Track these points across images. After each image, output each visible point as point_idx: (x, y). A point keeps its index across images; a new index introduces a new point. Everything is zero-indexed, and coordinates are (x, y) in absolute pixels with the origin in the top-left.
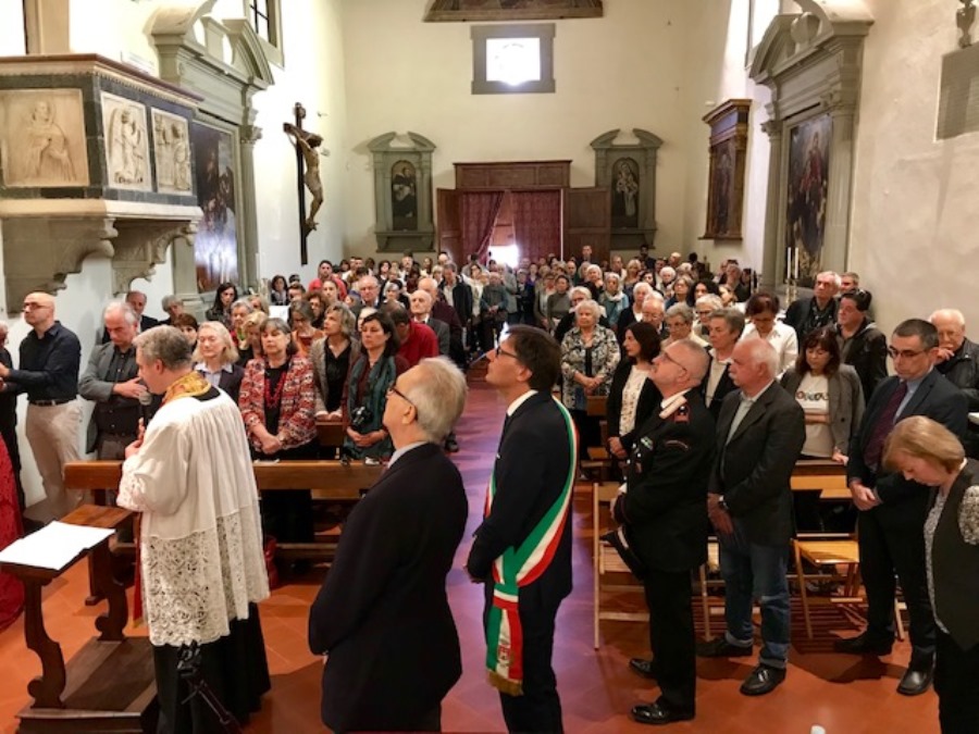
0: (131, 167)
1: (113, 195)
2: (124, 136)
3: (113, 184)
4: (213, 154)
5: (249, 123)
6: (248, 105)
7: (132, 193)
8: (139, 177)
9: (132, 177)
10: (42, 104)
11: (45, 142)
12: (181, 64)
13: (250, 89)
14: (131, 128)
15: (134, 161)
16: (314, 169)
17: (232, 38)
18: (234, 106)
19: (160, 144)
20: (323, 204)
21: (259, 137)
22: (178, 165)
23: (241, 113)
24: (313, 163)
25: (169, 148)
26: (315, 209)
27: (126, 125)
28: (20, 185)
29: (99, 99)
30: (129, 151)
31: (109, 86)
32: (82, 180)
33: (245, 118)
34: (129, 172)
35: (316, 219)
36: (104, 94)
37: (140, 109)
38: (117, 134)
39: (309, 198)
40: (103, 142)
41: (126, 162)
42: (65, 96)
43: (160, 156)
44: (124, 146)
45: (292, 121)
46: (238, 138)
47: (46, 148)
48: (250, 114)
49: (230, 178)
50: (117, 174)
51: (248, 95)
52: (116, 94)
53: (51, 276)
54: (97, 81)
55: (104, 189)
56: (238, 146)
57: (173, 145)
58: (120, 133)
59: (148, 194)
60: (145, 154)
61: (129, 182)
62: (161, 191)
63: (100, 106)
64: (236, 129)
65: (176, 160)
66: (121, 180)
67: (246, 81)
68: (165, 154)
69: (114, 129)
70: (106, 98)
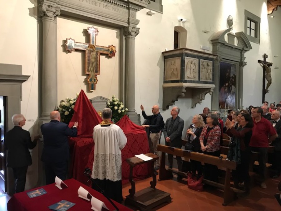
0: (192, 75)
1: (186, 82)
2: (191, 67)
3: (186, 79)
4: (229, 71)
5: (242, 61)
6: (242, 56)
7: (192, 81)
8: (194, 77)
9: (192, 77)
10: (173, 61)
11: (173, 70)
12: (218, 47)
13: (243, 51)
14: (193, 65)
15: (193, 73)
16: (269, 74)
17: (238, 38)
18: (238, 57)
19: (202, 68)
20: (271, 84)
21: (246, 65)
22: (208, 74)
23: (240, 59)
24: (269, 71)
25: (206, 69)
26: (268, 86)
27: (192, 64)
28: (167, 80)
29: (185, 58)
30: (192, 70)
31: (188, 55)
32: (179, 79)
33: (241, 60)
34: (191, 76)
35: (268, 89)
36: (186, 57)
37: (197, 60)
38: (189, 66)
39: (267, 82)
40: (184, 69)
41: (191, 74)
42: (177, 59)
43: (202, 72)
44: (190, 69)
45: (262, 59)
46: (238, 65)
47: (173, 71)
48: (243, 59)
49: (234, 77)
50: (187, 77)
51: (242, 53)
52: (190, 57)
53: (171, 101)
54: (184, 54)
55: (183, 80)
56: (238, 68)
57: (207, 68)
58: (190, 66)
59: (197, 81)
60: (197, 71)
61: (191, 78)
62: (201, 80)
63: (184, 60)
64: (238, 63)
65: (207, 72)
66: (188, 78)
67: (242, 49)
68: (203, 71)
69: (188, 65)
70: (186, 58)
